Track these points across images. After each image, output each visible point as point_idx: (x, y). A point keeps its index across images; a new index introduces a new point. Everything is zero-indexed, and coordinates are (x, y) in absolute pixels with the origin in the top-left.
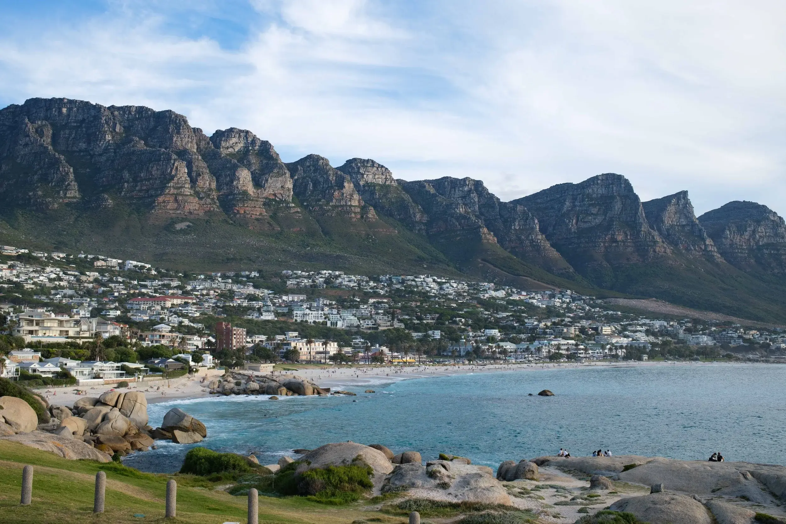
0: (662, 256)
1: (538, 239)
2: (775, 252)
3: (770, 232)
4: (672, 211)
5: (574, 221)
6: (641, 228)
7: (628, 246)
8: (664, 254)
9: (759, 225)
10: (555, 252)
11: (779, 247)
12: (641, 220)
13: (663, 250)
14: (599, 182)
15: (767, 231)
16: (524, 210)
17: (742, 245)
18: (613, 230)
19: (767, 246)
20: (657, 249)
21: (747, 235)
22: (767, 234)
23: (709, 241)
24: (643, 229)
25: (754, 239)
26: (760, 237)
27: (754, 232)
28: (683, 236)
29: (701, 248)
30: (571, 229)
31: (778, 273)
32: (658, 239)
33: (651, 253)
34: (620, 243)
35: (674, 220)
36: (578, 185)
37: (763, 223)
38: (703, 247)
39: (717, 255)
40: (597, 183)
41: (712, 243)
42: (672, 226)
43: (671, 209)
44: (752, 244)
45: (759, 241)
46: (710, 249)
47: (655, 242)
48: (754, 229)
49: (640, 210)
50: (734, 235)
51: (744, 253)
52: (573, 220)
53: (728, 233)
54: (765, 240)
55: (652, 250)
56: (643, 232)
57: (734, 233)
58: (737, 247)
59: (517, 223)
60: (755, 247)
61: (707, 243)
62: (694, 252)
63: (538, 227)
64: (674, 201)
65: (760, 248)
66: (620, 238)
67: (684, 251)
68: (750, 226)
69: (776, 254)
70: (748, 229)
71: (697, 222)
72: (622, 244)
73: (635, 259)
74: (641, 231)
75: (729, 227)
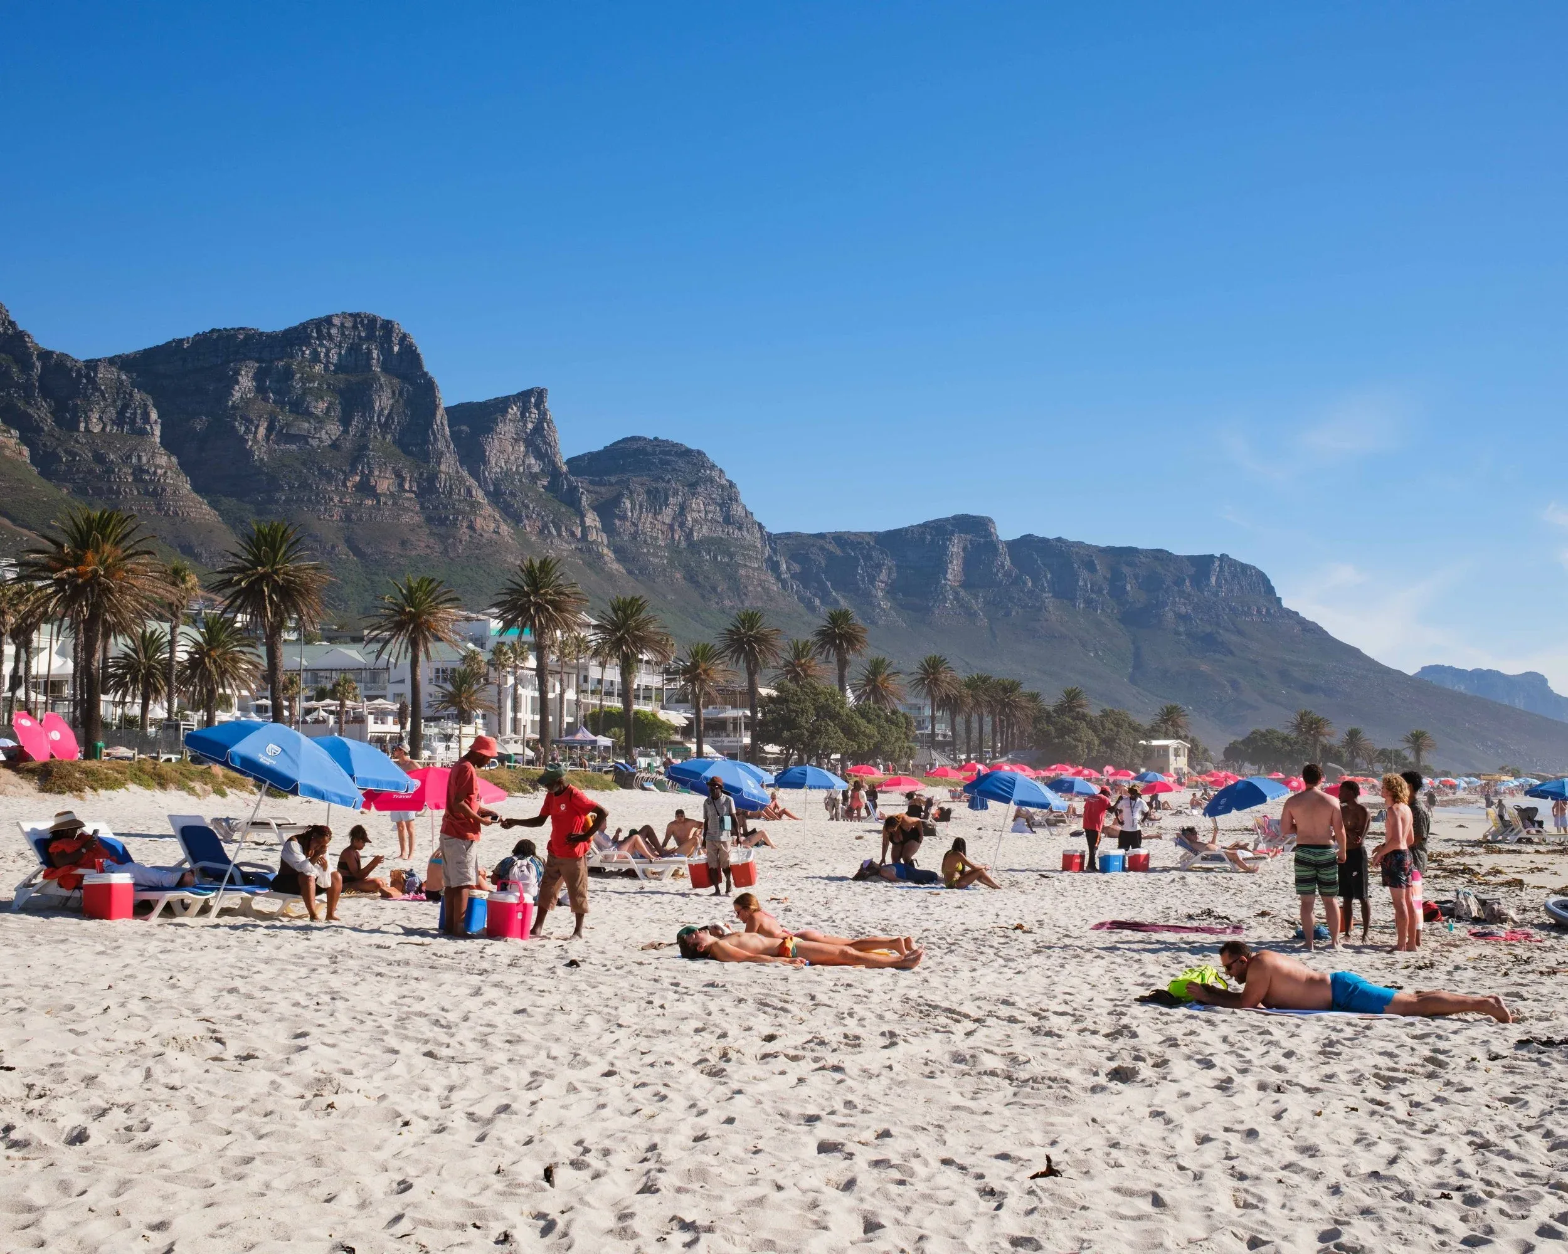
0: (490, 541)
1: (157, 466)
2: (727, 560)
3: (715, 512)
4: (509, 436)
5: (262, 431)
6: (439, 464)
7: (406, 510)
8: (495, 536)
9: (693, 494)
10: (206, 508)
11: (733, 549)
12: (441, 445)
13: (492, 526)
14: (334, 331)
15: (709, 508)
16: (121, 382)
17: (657, 538)
18: (368, 463)
19: (707, 542)
20: (479, 523)
21: (667, 515)
22: (710, 516)
23: (592, 519)
24: (443, 467)
25: (682, 525)
26: (695, 520)
27: (683, 508)
28: (532, 501)
29: (573, 534)
30: (250, 453)
31: (732, 608)
32: (479, 495)
33: (463, 531)
34: (383, 499)
35: (512, 458)
36: (272, 337)
37: (700, 489)
38: (578, 533)
39: (608, 554)
40: (329, 334)
41: (599, 525)
42: (507, 475)
43: (506, 429)
44: (677, 537)
45: (691, 530)
46: (594, 537)
47: (474, 505)
48: (684, 502)
49: (438, 417)
50: (641, 513)
51: (661, 558)
52: (257, 427)
53: (628, 505)
54: (705, 529)
55: (465, 524)
56: (443, 476)
57: (641, 507)
58: (645, 542)
59: (95, 417)
60: (683, 544)
61: (588, 521)
62: (556, 541)
63: (158, 433)
64: (514, 410)
65: (693, 546)
66: (384, 484)
67: (534, 539)
68: (675, 494)
69: (728, 565)
70: (672, 500)
71: (565, 468)
72: (390, 503)
73: (423, 544)
74: (440, 472)
75: (631, 493)
